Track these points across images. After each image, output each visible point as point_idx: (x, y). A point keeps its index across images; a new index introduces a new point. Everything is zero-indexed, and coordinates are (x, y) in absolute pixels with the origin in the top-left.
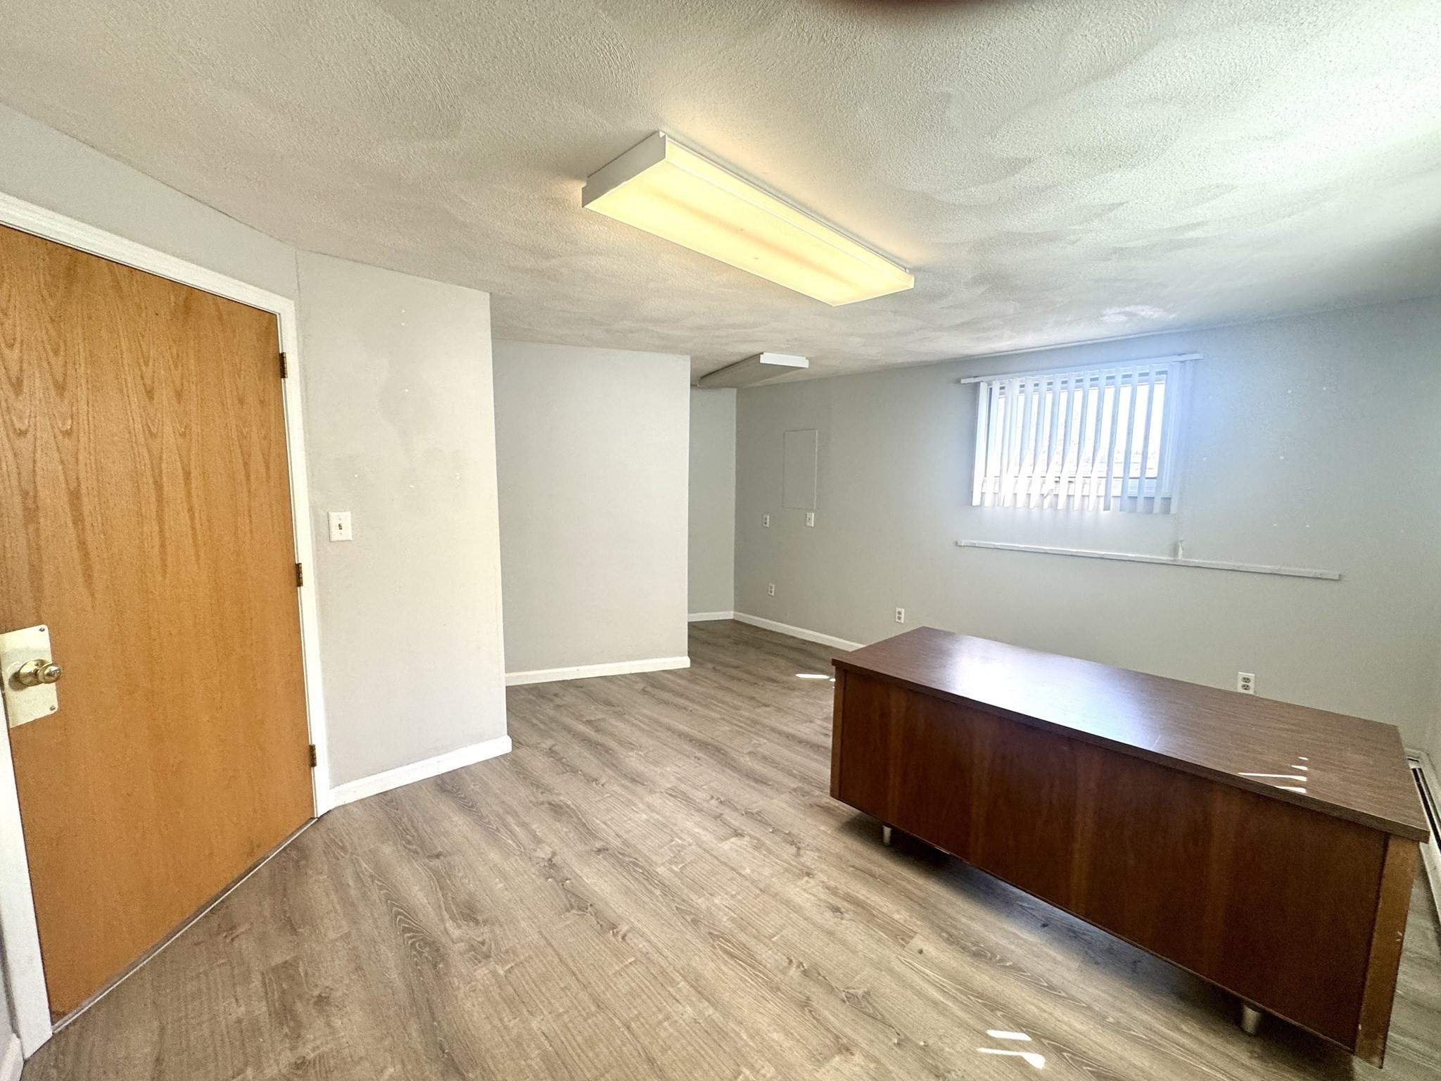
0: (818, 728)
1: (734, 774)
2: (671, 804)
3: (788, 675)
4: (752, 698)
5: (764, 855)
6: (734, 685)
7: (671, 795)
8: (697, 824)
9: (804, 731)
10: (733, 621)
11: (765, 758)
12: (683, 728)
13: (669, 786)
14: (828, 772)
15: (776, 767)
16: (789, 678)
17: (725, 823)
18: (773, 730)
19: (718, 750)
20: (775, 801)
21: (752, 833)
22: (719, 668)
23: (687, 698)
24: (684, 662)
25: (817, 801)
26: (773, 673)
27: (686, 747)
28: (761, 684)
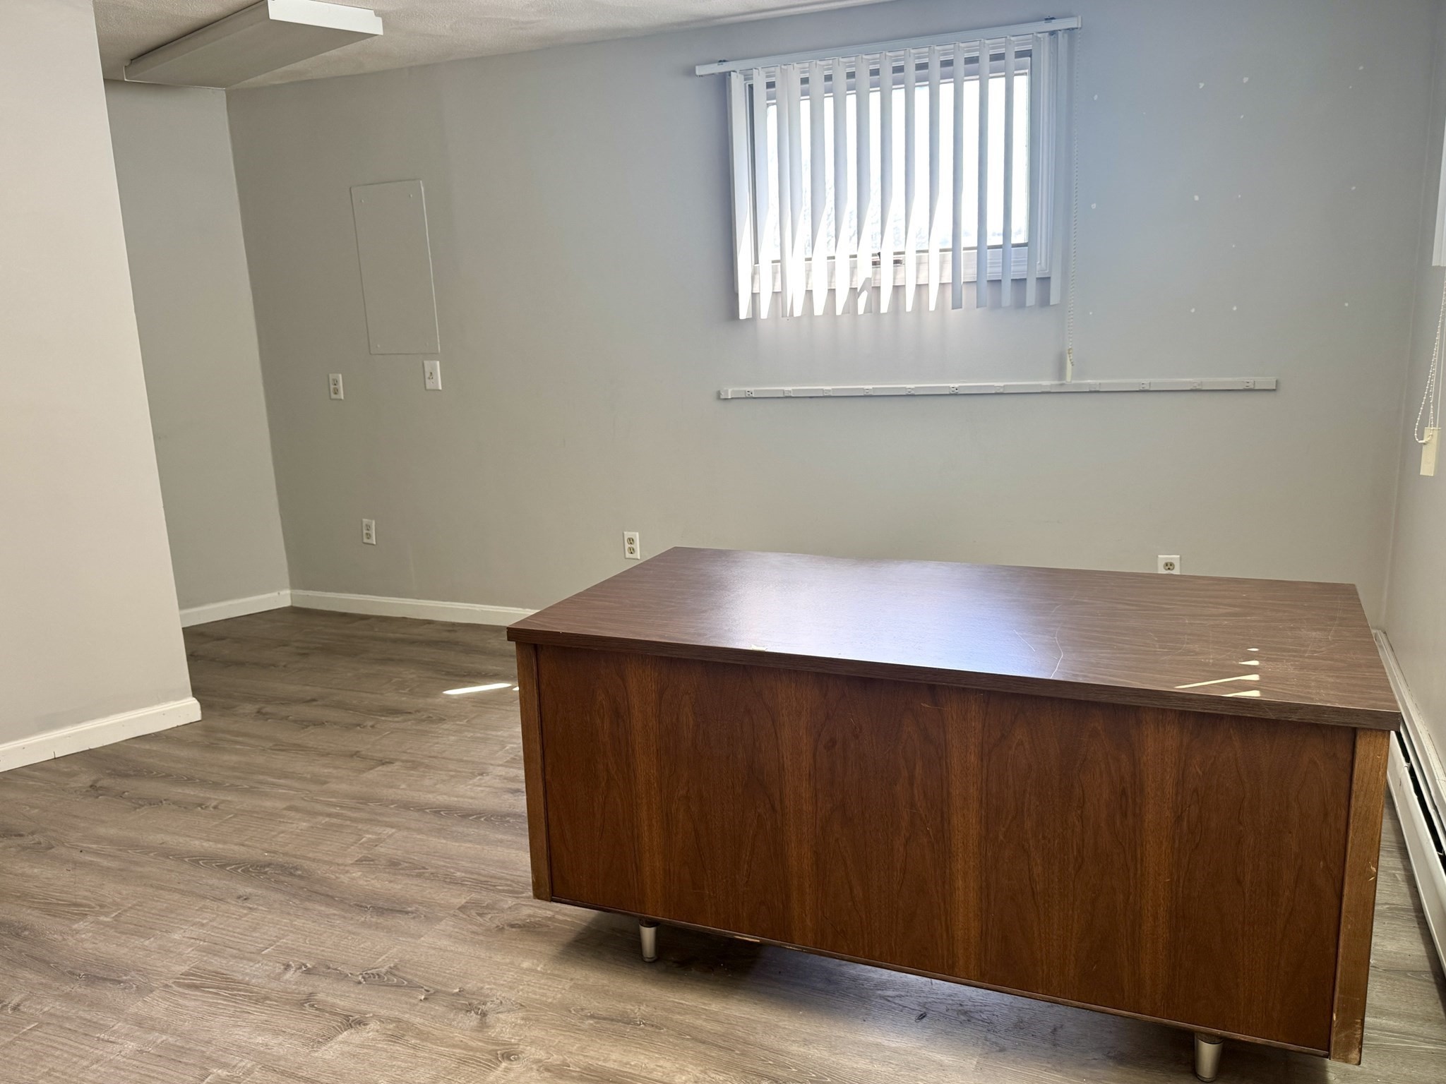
0: (497, 783)
1: (332, 911)
2: (193, 1003)
3: (427, 695)
4: (355, 754)
5: (414, 1047)
6: (310, 738)
7: (189, 986)
8: (260, 1028)
9: (472, 793)
10: (293, 610)
11: (393, 864)
12: (198, 845)
13: (185, 968)
14: (525, 858)
15: (419, 876)
16: (430, 700)
17: (321, 1009)
18: (406, 806)
19: (288, 870)
20: (426, 940)
21: (383, 1012)
22: (269, 709)
23: (203, 783)
24: (187, 710)
25: (509, 917)
26: (392, 698)
27: (214, 881)
28: (370, 723)
